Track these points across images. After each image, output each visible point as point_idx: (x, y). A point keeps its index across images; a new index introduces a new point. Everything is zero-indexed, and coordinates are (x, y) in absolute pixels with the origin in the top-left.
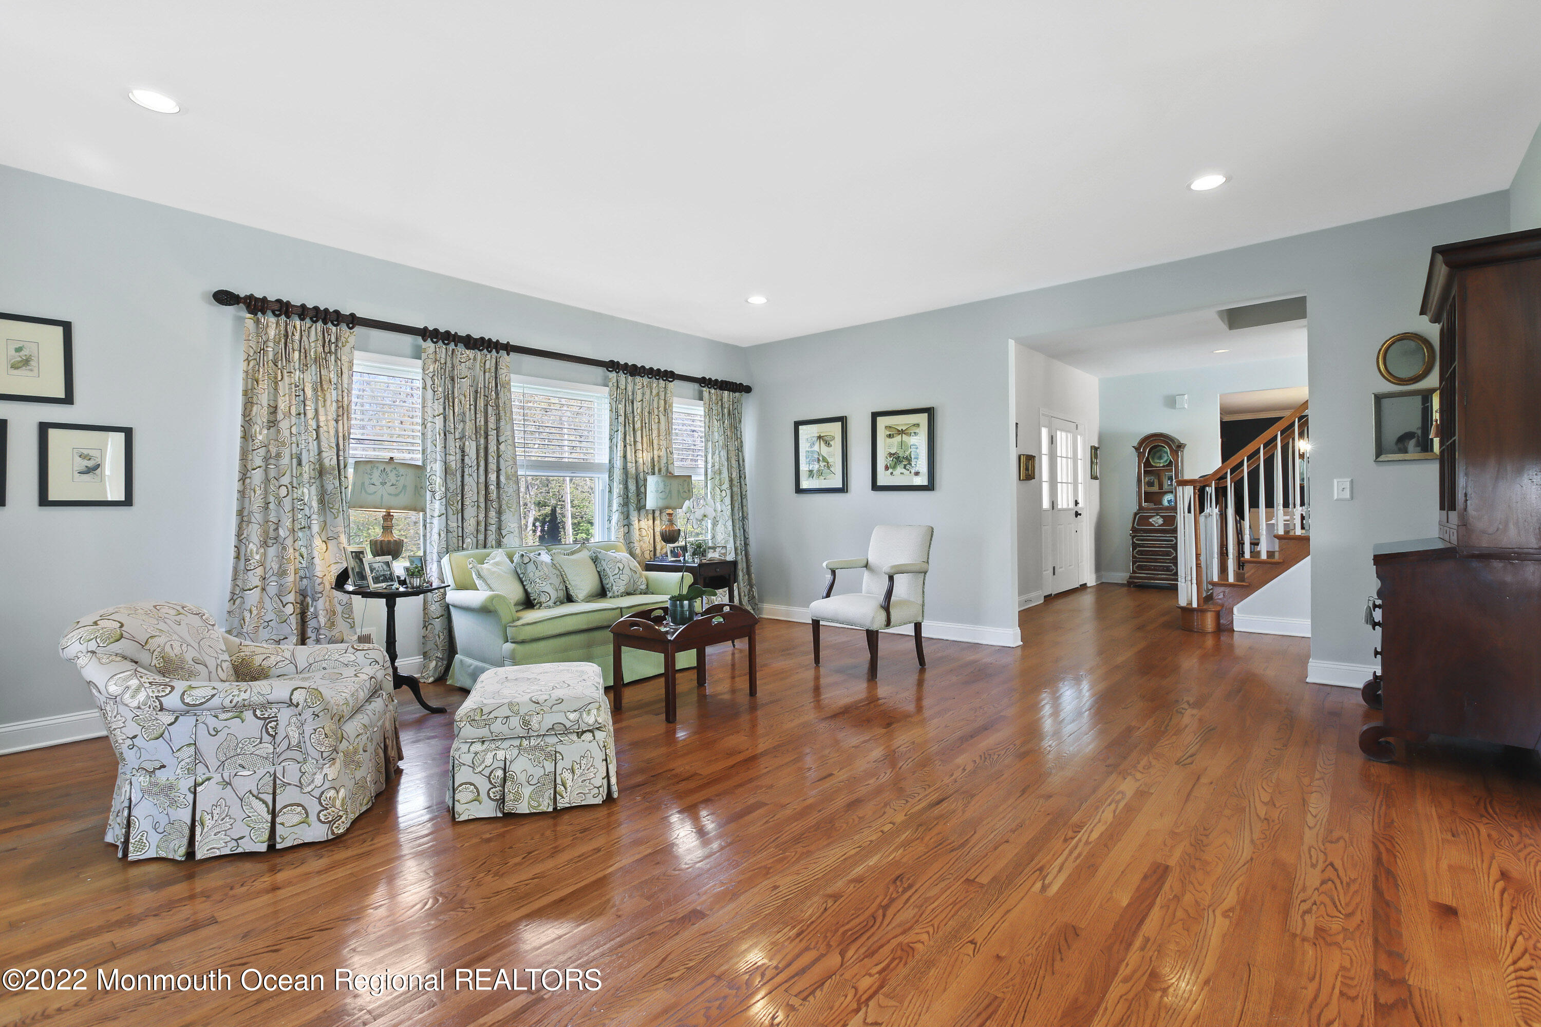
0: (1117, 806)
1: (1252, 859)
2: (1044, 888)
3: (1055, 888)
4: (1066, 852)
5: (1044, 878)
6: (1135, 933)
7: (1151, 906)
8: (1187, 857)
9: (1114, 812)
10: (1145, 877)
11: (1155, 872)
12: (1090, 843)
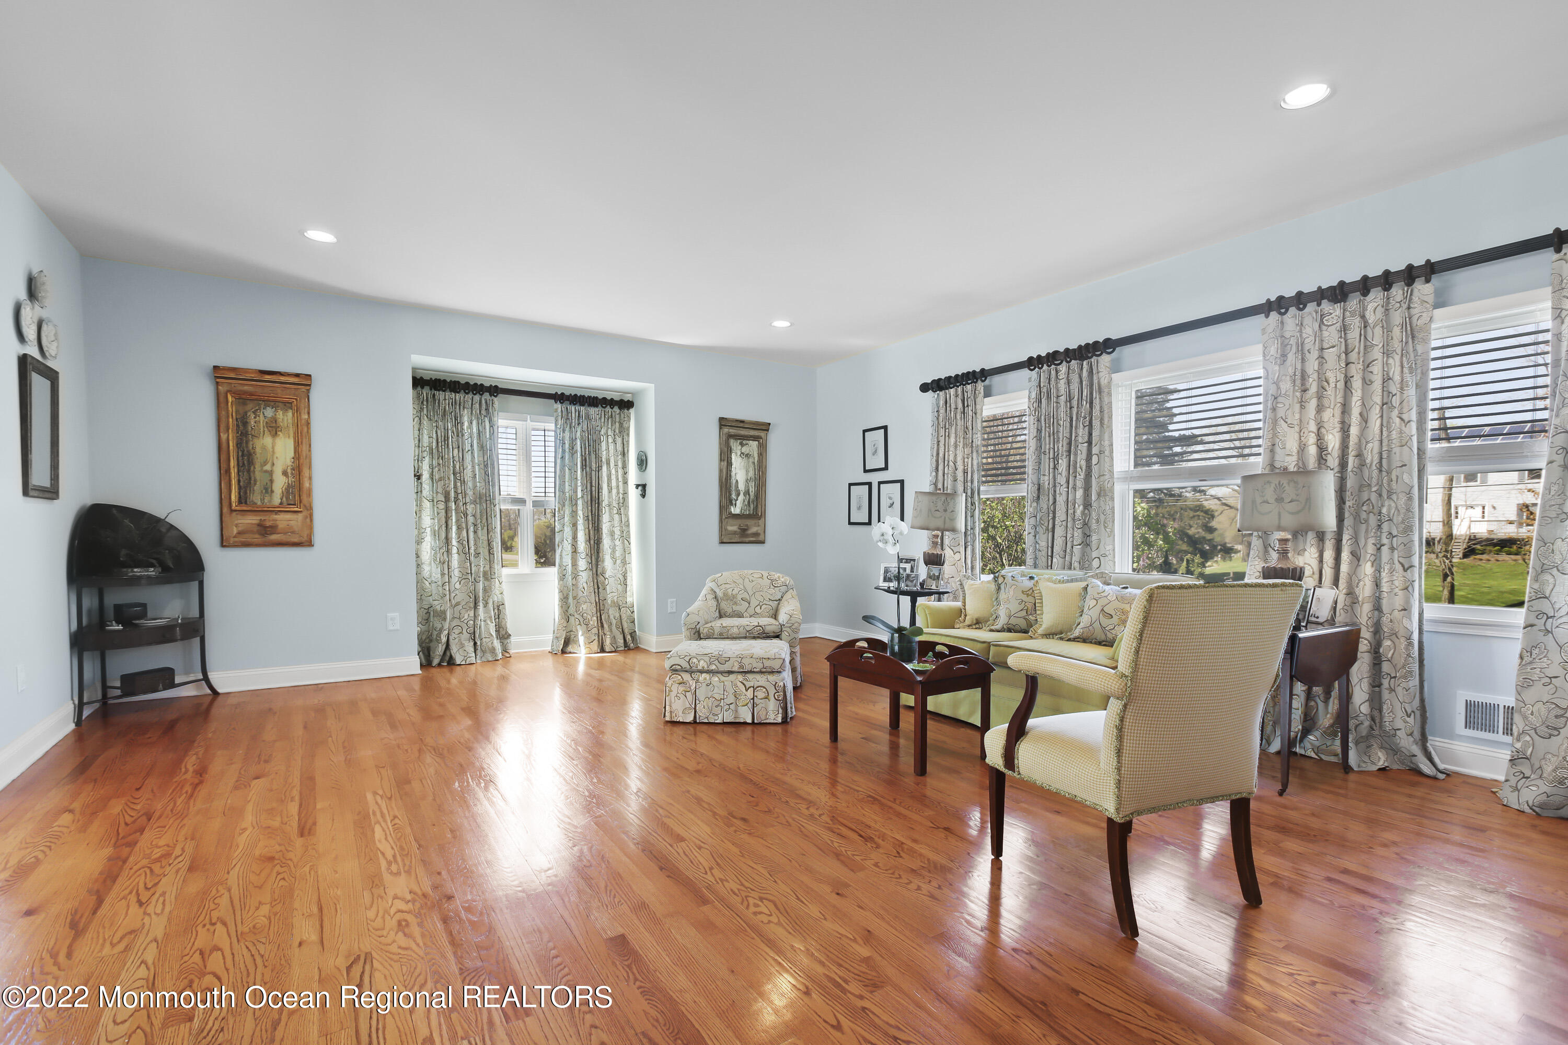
0: (386, 859)
1: (228, 873)
2: (375, 793)
3: (369, 796)
4: (385, 811)
5: (382, 797)
6: (301, 799)
7: (299, 814)
8: (290, 849)
9: (383, 854)
10: (315, 824)
11: (310, 829)
12: (375, 824)
